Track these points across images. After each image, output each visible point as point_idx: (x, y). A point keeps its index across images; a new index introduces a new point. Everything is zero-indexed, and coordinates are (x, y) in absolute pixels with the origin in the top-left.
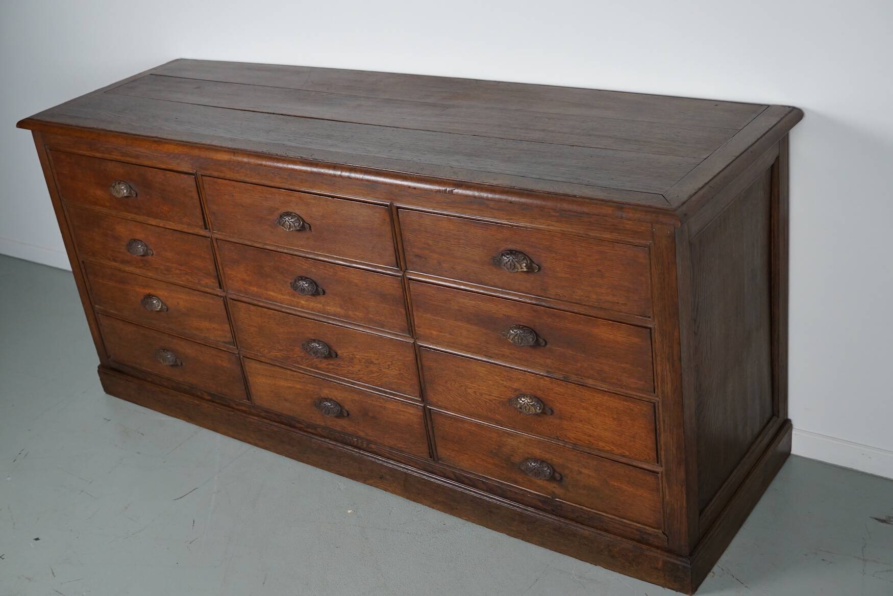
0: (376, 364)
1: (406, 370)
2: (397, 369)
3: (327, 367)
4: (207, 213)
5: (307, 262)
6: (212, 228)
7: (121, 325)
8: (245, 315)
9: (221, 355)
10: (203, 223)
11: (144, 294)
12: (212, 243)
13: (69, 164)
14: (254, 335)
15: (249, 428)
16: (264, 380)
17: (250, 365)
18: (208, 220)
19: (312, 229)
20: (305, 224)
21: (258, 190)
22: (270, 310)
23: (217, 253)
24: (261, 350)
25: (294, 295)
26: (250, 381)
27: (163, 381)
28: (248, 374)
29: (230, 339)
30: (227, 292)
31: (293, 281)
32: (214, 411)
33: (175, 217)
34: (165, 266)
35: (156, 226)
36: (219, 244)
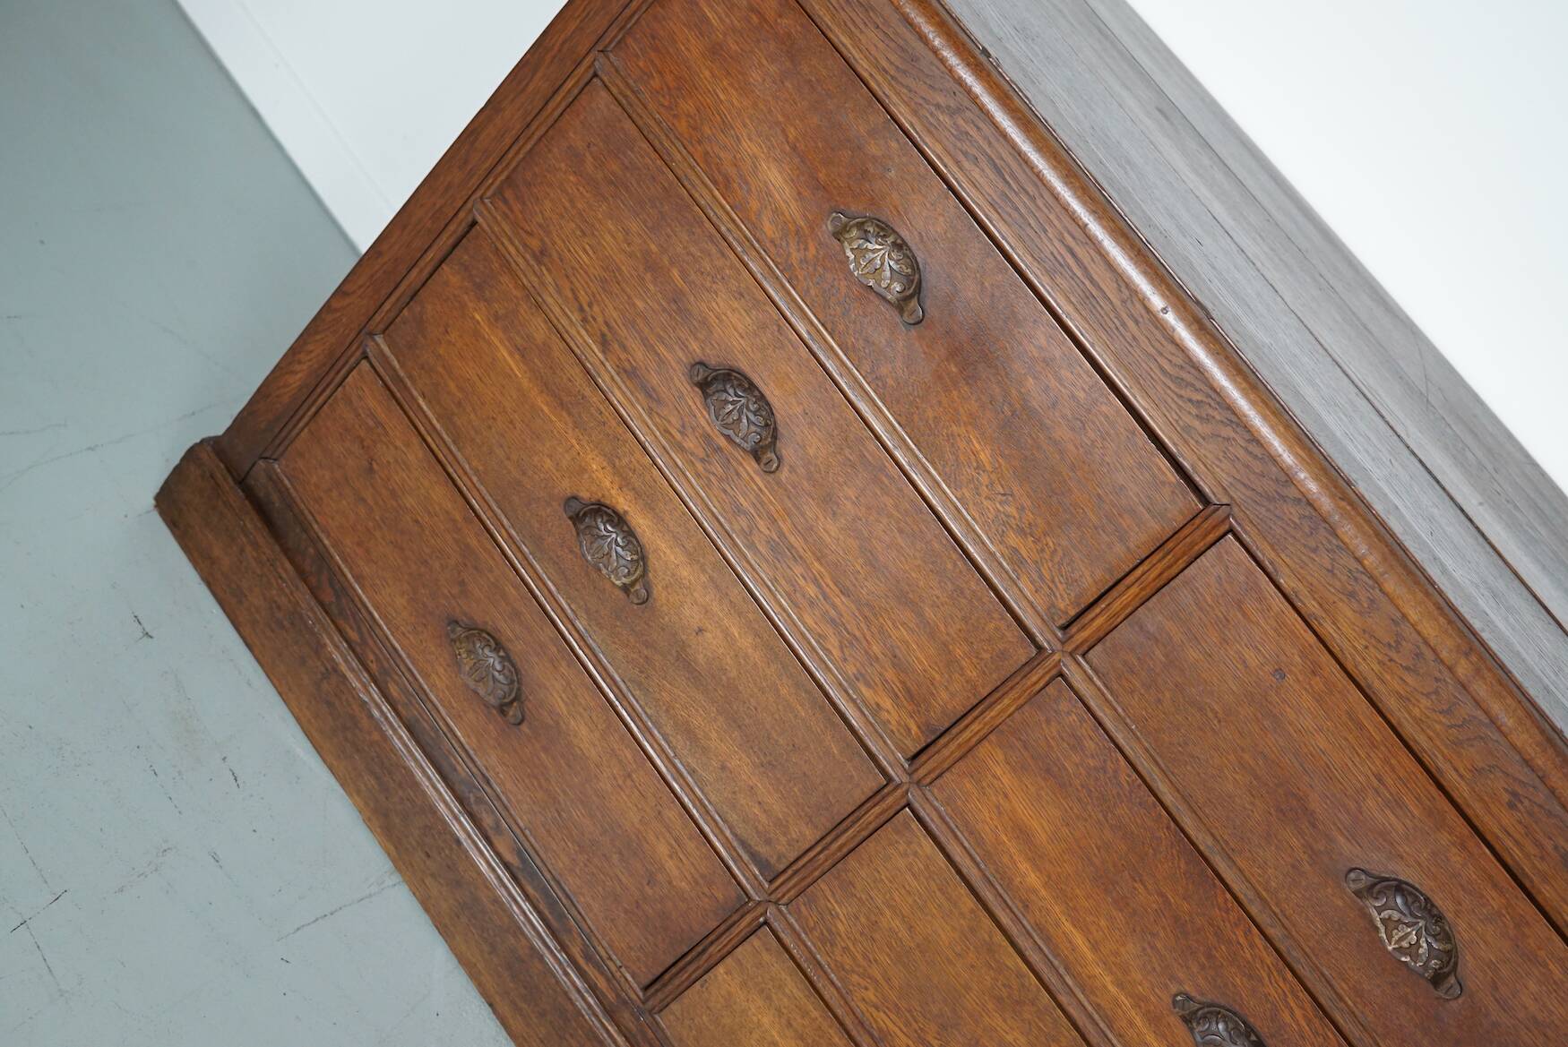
4: (1116, 606)
5: (1316, 1021)
6: (1085, 647)
7: (415, 454)
8: (909, 877)
9: (691, 846)
10: (1073, 613)
11: (603, 496)
12: (1030, 666)
13: (755, 19)
14: (877, 936)
15: (571, 1035)
16: (765, 1020)
17: (766, 957)
18: (1098, 621)
19: (1454, 1005)
20: (1452, 980)
21: (1393, 761)
22: (1019, 960)
23: (1013, 695)
24: (855, 978)
25: (1154, 1020)
26: (709, 974)
27: (395, 681)
28: (729, 960)
29: (779, 858)
30: (918, 783)
31: (1198, 997)
32: (496, 900)
33: (987, 498)
34: (782, 535)
35: (878, 437)
36: (1050, 689)
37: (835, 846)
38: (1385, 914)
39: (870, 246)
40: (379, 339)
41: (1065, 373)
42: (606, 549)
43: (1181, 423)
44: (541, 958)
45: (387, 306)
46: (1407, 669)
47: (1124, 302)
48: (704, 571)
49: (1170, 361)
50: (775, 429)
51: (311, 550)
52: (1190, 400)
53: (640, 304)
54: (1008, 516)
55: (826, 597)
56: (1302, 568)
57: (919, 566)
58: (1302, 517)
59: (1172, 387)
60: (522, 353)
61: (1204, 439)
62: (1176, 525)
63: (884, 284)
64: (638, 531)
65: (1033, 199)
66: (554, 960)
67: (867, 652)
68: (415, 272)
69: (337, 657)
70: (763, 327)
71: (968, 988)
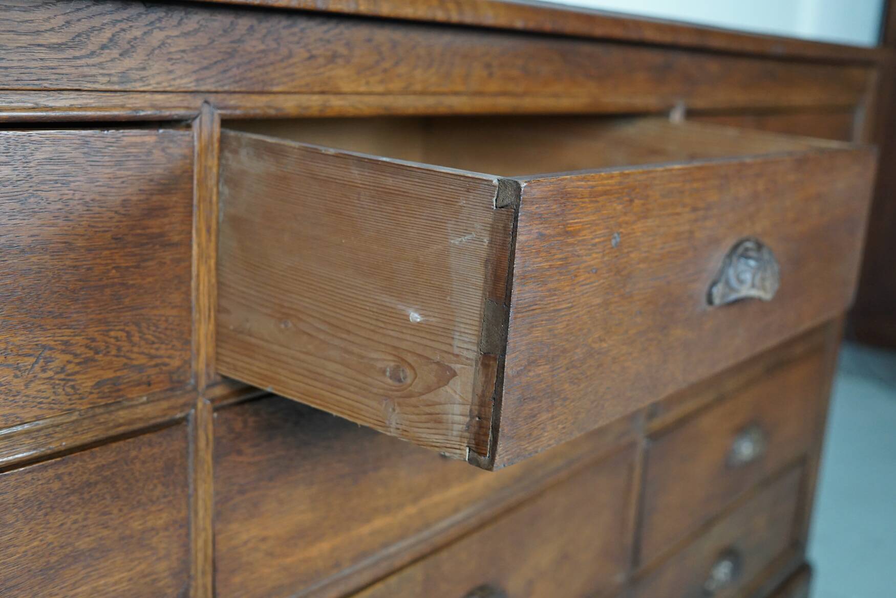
43: (114, 79)
49: (52, 29)
52: (103, 47)
54: (63, 370)
56: (293, 80)
57: (31, 530)
58: (263, 39)
59: (77, 54)
61: (144, 69)
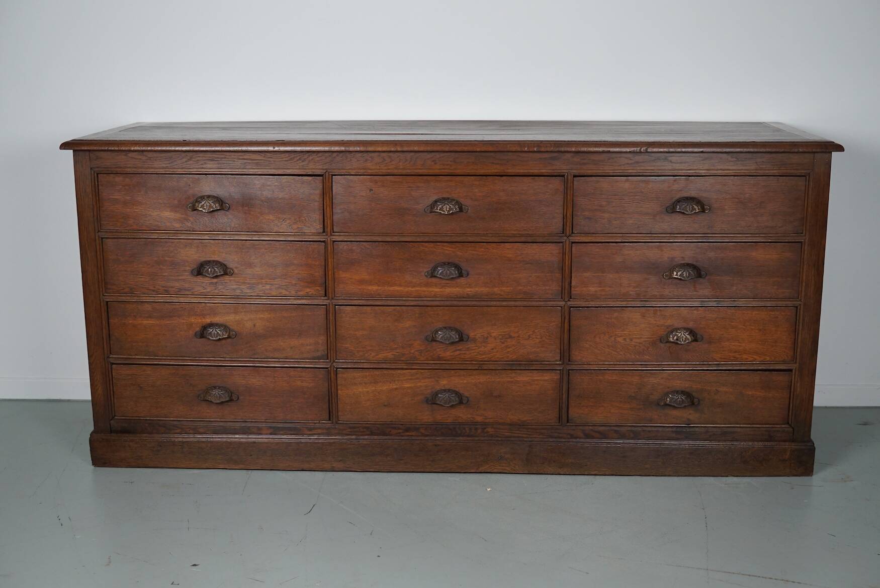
0: (514, 337)
1: (549, 336)
2: (539, 337)
3: (452, 354)
4: (328, 215)
5: (453, 246)
6: (332, 230)
7: (149, 371)
8: (353, 320)
9: (304, 374)
10: (322, 226)
11: (202, 324)
12: (326, 247)
13: (127, 187)
14: (360, 340)
15: (327, 451)
16: (360, 390)
17: (345, 376)
18: (328, 222)
19: (469, 211)
20: (463, 207)
21: (408, 181)
22: (391, 307)
23: (329, 257)
24: (366, 355)
25: (427, 285)
26: (338, 396)
27: (200, 428)
28: (339, 387)
29: (324, 352)
30: (332, 299)
31: (429, 269)
32: (277, 443)
33: (281, 225)
34: (249, 284)
35: (246, 240)
36: (335, 247)
37: (331, 334)
38: (439, 209)
39: (203, 203)
40: (111, 356)
41: (269, 183)
42: (216, 333)
44: (302, 443)
45: (105, 347)
46: (391, 161)
47: (264, 157)
48: (241, 312)
50: (224, 264)
51: (147, 425)
53: (166, 274)
55: (272, 285)
57: (283, 255)
59: (292, 162)
60: (150, 317)
61: (308, 164)
62: (322, 186)
63: (214, 207)
64: (218, 322)
65: (225, 158)
66: (304, 439)
67: (292, 285)
68: (104, 330)
69: (180, 439)
70: (198, 247)
71: (389, 326)
